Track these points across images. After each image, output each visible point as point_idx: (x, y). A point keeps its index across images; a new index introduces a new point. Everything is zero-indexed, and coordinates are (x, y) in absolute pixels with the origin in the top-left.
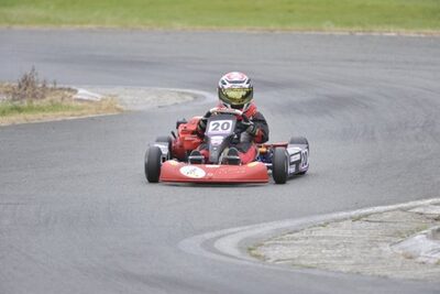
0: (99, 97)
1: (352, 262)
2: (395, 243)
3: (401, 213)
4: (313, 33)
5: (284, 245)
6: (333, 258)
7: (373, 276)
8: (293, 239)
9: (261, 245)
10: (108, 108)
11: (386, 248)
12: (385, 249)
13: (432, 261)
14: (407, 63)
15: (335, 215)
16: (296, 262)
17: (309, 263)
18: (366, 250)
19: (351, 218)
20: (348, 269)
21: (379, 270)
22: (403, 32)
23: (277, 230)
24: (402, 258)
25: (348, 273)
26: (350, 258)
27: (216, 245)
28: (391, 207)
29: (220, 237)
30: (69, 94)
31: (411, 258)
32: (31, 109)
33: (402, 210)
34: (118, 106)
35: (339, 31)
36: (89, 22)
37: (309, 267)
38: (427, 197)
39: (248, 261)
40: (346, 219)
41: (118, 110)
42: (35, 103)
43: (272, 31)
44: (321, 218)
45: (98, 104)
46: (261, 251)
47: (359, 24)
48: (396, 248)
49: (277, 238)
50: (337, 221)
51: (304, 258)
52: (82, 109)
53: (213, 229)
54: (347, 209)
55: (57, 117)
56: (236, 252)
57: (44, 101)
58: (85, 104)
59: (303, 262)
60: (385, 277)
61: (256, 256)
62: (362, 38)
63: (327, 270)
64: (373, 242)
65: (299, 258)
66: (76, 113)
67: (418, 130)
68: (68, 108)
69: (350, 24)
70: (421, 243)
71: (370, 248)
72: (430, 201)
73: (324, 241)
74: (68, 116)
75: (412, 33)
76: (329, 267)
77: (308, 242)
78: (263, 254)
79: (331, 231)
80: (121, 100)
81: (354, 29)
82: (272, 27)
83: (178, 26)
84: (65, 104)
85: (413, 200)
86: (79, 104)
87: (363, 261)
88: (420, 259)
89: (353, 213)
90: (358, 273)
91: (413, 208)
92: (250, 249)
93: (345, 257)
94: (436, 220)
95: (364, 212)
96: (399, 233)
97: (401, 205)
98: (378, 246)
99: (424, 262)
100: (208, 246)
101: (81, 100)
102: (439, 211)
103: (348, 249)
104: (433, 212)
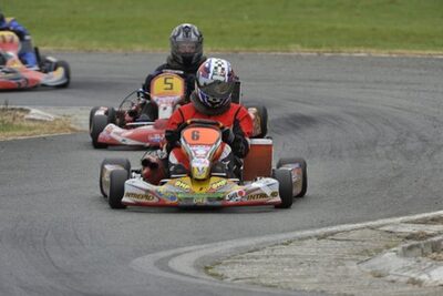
0: (53, 117)
1: (316, 280)
2: (362, 262)
3: (369, 231)
4: (279, 53)
5: (246, 264)
6: (296, 277)
7: (339, 294)
8: (253, 257)
9: (218, 264)
10: (62, 128)
11: (353, 266)
12: (351, 268)
13: (402, 279)
14: (376, 82)
15: (298, 234)
16: (255, 281)
17: (270, 282)
18: (332, 269)
19: (316, 236)
20: (311, 288)
21: (344, 289)
22: (374, 52)
23: (237, 248)
24: (370, 277)
25: (312, 291)
26: (314, 276)
27: (170, 264)
28: (359, 225)
29: (175, 255)
30: (22, 114)
31: (380, 276)
33: (368, 227)
34: (72, 126)
35: (306, 52)
37: (270, 286)
38: (398, 215)
39: (205, 280)
40: (310, 237)
41: (72, 129)
43: (237, 52)
44: (282, 237)
45: (51, 124)
46: (218, 270)
48: (364, 267)
49: (235, 257)
50: (301, 239)
51: (265, 277)
52: (35, 128)
53: (167, 248)
54: (312, 227)
55: (7, 136)
56: (192, 271)
58: (37, 124)
59: (263, 281)
61: (212, 275)
62: (329, 58)
63: (289, 289)
64: (340, 260)
65: (259, 276)
66: (28, 133)
67: (388, 148)
68: (20, 128)
69: (316, 46)
70: (391, 261)
71: (336, 266)
72: (401, 219)
73: (287, 259)
74: (19, 135)
75: (384, 54)
76: (291, 285)
77: (271, 259)
78: (220, 273)
79: (293, 249)
80: (76, 120)
81: (322, 50)
82: (237, 48)
83: (139, 48)
84: (15, 123)
85: (382, 218)
86: (32, 124)
87: (328, 279)
88: (389, 278)
89: (318, 231)
90: (323, 292)
91: (382, 226)
92: (207, 268)
93: (309, 276)
94: (407, 238)
95: (329, 229)
96: (367, 251)
97: (369, 224)
98: (344, 265)
99: (393, 281)
100: (162, 264)
101: (33, 120)
102: (410, 229)
103: (312, 268)
104: (403, 230)
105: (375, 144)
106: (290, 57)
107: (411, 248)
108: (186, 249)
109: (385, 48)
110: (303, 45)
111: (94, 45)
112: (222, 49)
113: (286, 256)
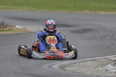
0: (22, 28)
2: (102, 67)
3: (104, 59)
4: (81, 12)
5: (71, 67)
6: (85, 71)
7: (96, 75)
8: (74, 65)
9: (65, 67)
10: (24, 31)
11: (100, 68)
13: (113, 72)
15: (86, 59)
17: (78, 72)
18: (94, 69)
19: (91, 60)
21: (98, 74)
22: (106, 13)
23: (70, 63)
24: (104, 71)
25: (89, 74)
26: (90, 71)
27: (52, 67)
28: (102, 57)
29: (53, 65)
30: (14, 27)
31: (107, 71)
32: (3, 31)
33: (104, 58)
34: (27, 30)
36: (20, 9)
37: (78, 73)
39: (61, 71)
40: (89, 60)
41: (27, 31)
42: (4, 29)
43: (70, 12)
44: (82, 60)
45: (22, 30)
46: (65, 68)
47: (94, 10)
48: (103, 68)
49: (69, 65)
50: (87, 61)
51: (77, 70)
52: (17, 31)
54: (89, 58)
55: (10, 33)
56: (58, 69)
57: (7, 29)
58: (18, 30)
59: (77, 72)
60: (100, 76)
61: (63, 70)
62: (94, 14)
64: (97, 67)
65: (75, 70)
67: (110, 38)
68: (13, 30)
69: (91, 11)
70: (110, 67)
71: (96, 68)
72: (113, 56)
73: (83, 66)
74: (13, 32)
75: (109, 13)
76: (84, 73)
77: (78, 66)
78: (65, 69)
79: (84, 63)
81: (92, 12)
82: (70, 11)
83: (45, 10)
84: (12, 29)
85: (108, 56)
86: (16, 30)
88: (109, 71)
89: (91, 59)
90: (92, 75)
91: (108, 58)
92: (62, 68)
93: (89, 70)
94: (114, 61)
95: (94, 58)
96: (104, 64)
97: (104, 57)
98: (98, 68)
99: (110, 72)
100: (50, 67)
101: (17, 29)
102: (115, 59)
103: (89, 68)
104: (113, 59)
105: (106, 37)
106: (84, 13)
107: (115, 64)
108: (56, 63)
109: (109, 12)
110: (88, 11)
111: (33, 9)
112: (67, 11)
113: (82, 65)
